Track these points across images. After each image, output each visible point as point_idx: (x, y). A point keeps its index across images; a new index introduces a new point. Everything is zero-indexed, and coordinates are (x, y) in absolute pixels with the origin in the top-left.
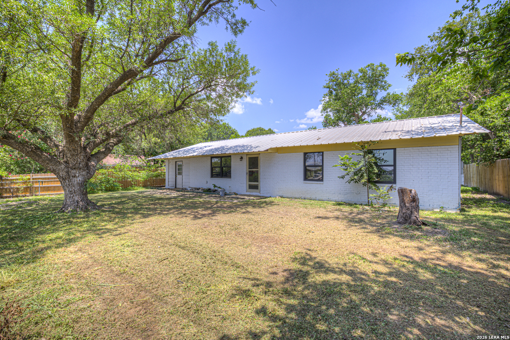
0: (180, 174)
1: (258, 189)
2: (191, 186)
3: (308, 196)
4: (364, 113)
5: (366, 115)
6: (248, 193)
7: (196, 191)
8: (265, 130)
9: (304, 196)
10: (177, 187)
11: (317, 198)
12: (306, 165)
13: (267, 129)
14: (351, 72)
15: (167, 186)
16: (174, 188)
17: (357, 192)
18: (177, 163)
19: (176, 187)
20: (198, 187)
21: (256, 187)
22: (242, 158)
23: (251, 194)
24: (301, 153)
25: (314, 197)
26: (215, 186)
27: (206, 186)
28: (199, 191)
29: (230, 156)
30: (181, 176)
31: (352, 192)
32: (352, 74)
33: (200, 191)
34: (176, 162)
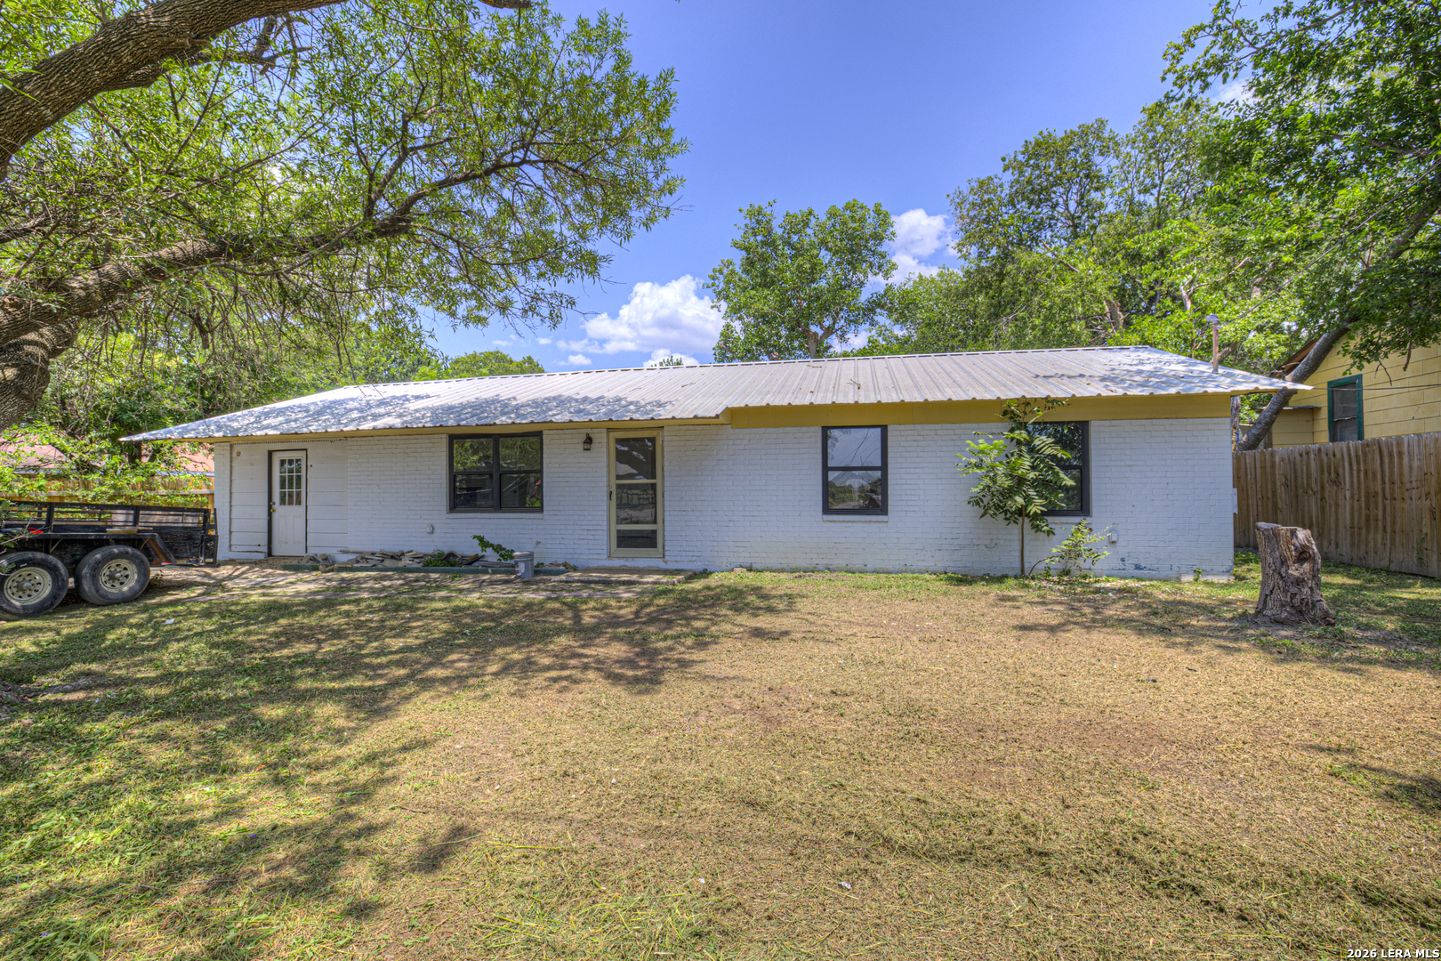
0: (290, 499)
1: (654, 545)
2: (351, 548)
3: (841, 562)
4: (829, 331)
5: (834, 336)
6: (616, 563)
7: (388, 563)
8: (511, 362)
9: (825, 562)
10: (276, 552)
11: (870, 566)
12: (830, 464)
13: (517, 358)
14: (810, 213)
15: (222, 553)
16: (261, 556)
17: (987, 542)
18: (277, 458)
19: (270, 554)
20: (396, 549)
21: (648, 540)
22: (589, 440)
23: (630, 564)
24: (812, 429)
25: (857, 563)
26: (484, 543)
27: (429, 546)
28: (401, 564)
29: (539, 434)
30: (300, 510)
31: (976, 542)
32: (813, 222)
33: (406, 562)
34: (270, 453)
